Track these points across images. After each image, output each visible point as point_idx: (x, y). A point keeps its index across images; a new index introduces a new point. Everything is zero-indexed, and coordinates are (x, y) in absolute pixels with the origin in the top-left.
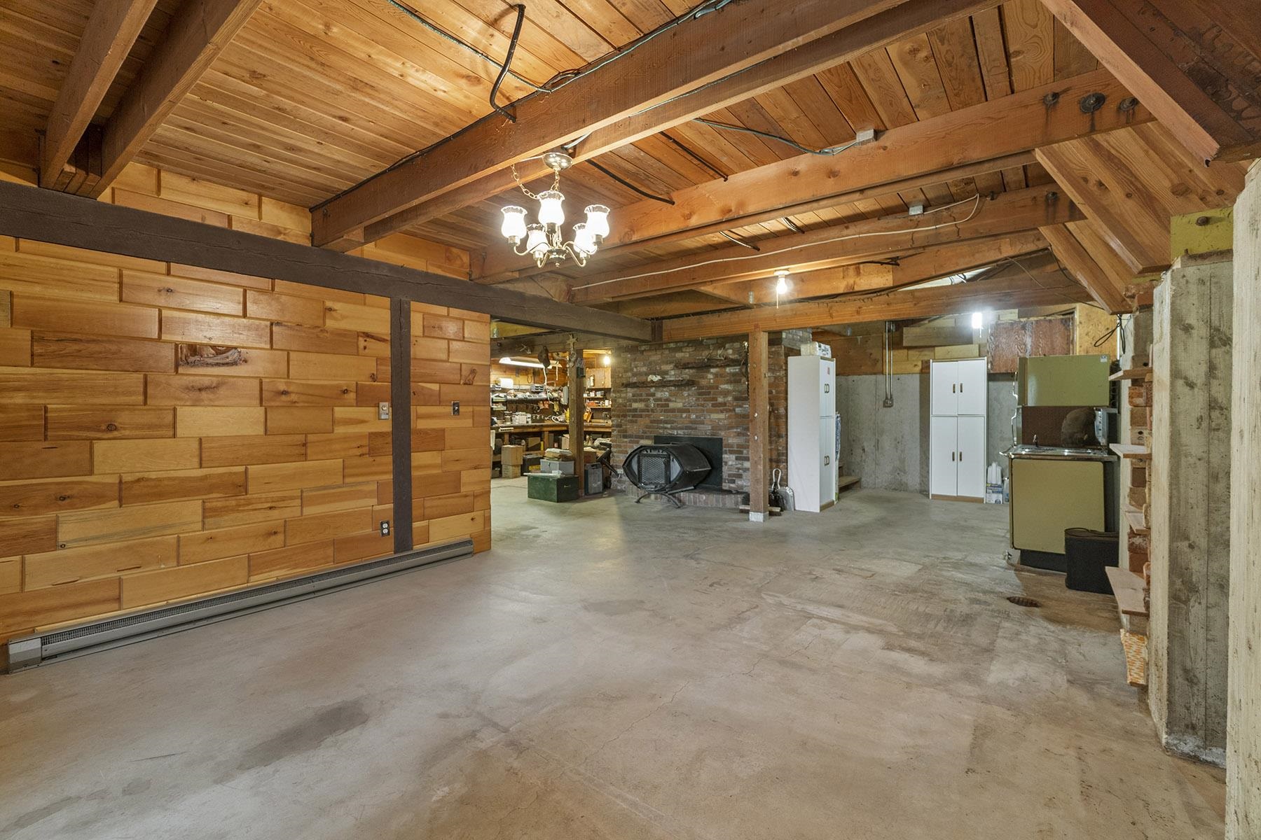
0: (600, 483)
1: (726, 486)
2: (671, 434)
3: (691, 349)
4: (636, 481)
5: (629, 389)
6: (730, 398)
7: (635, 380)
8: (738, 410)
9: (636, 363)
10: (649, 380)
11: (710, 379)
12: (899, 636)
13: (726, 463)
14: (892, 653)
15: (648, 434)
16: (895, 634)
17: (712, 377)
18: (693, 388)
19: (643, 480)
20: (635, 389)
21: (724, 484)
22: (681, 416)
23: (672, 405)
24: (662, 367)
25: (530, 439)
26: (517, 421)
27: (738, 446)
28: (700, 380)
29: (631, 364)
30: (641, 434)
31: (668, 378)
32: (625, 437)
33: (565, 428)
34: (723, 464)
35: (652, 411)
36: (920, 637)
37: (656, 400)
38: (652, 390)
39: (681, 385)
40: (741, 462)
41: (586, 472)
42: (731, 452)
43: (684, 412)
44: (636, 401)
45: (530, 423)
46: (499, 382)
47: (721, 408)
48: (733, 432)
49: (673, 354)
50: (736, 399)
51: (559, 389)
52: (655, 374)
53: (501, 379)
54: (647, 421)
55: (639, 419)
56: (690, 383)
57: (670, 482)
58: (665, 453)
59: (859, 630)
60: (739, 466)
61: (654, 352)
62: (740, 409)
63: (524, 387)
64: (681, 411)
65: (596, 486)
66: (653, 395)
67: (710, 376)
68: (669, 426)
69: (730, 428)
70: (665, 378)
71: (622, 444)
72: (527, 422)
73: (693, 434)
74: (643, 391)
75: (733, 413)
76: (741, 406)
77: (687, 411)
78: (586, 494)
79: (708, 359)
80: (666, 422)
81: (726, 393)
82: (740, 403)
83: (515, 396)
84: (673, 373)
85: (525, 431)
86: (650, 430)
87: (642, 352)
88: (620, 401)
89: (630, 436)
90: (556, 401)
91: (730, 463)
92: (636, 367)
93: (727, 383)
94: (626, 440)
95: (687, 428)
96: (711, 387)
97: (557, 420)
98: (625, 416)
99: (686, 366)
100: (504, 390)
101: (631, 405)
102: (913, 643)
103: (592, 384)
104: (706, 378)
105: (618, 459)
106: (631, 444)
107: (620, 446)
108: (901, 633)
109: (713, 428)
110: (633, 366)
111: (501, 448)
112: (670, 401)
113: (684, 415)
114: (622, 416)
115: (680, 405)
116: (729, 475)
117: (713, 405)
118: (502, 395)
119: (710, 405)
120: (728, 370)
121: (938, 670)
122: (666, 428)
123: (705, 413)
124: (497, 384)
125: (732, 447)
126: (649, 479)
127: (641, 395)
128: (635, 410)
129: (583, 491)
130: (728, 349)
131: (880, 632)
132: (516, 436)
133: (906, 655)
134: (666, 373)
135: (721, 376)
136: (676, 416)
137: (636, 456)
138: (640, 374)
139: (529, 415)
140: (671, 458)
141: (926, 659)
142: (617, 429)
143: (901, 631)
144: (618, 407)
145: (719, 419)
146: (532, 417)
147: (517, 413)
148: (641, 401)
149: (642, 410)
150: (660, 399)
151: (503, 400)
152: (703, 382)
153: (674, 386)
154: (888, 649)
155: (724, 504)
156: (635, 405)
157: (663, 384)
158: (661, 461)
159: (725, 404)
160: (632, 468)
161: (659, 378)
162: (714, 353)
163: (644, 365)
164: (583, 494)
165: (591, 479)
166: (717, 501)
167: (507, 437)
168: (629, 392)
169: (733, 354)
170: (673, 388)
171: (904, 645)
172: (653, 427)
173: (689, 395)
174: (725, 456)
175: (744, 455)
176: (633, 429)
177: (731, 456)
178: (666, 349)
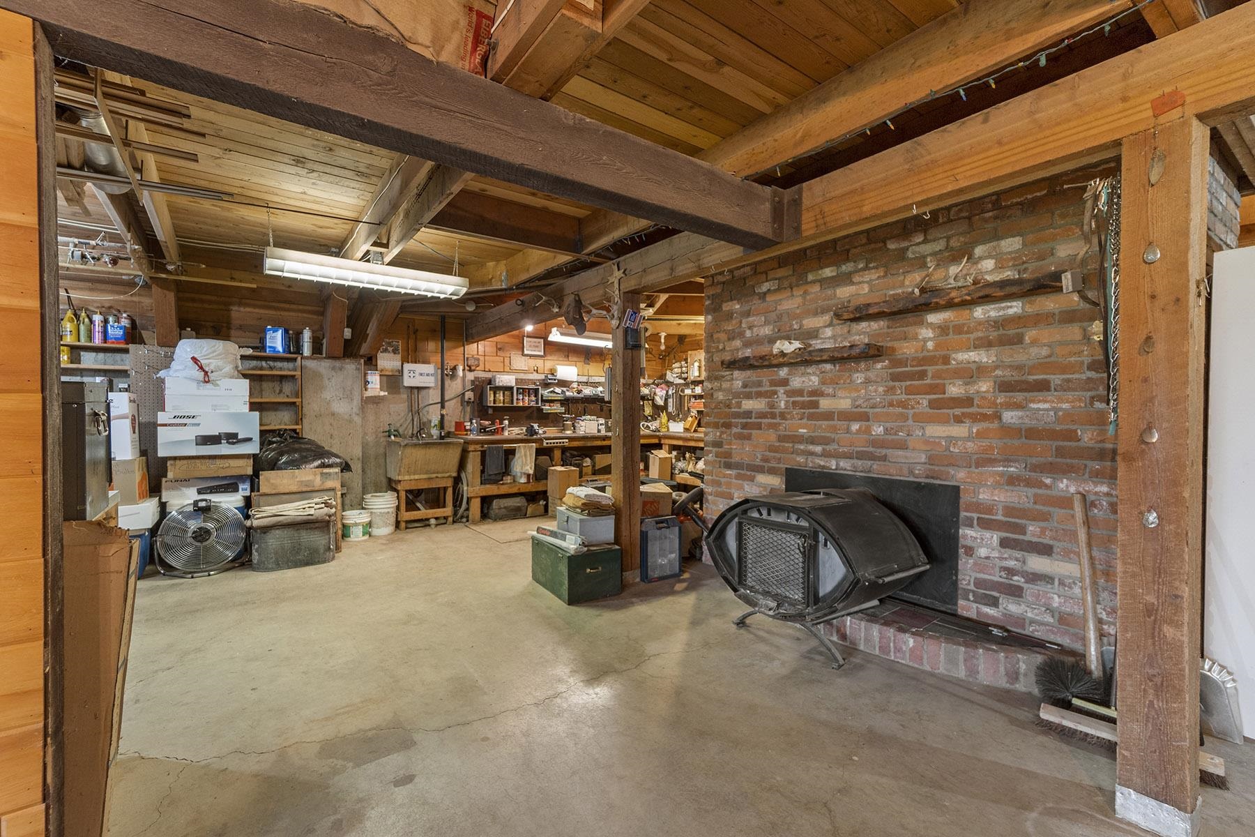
0: (674, 556)
1: (968, 608)
2: (824, 467)
3: (873, 275)
4: (735, 581)
5: (736, 373)
6: (984, 386)
7: (748, 352)
8: (1009, 416)
9: (751, 319)
10: (775, 351)
11: (925, 340)
13: (970, 551)
15: (773, 464)
17: (931, 335)
18: (879, 366)
19: (750, 582)
20: (749, 373)
21: (961, 602)
22: (848, 431)
23: (825, 404)
24: (804, 322)
25: (598, 457)
26: (583, 429)
27: (1010, 510)
28: (896, 344)
29: (741, 322)
30: (758, 462)
31: (817, 344)
32: (728, 466)
33: (656, 441)
34: (961, 551)
35: (783, 416)
37: (791, 393)
38: (783, 372)
39: (845, 358)
40: (1018, 554)
41: (644, 536)
42: (986, 524)
43: (855, 420)
44: (748, 396)
45: (603, 433)
46: (556, 371)
47: (958, 411)
48: (997, 473)
49: (829, 292)
50: (1005, 387)
51: (653, 383)
52: (788, 338)
53: (558, 367)
54: (771, 436)
55: (754, 432)
56: (872, 353)
57: (817, 599)
58: (804, 523)
60: (1011, 564)
61: (788, 293)
62: (1020, 413)
63: (597, 379)
64: (847, 416)
65: (665, 562)
66: (785, 382)
67: (926, 333)
68: (818, 449)
69: (984, 461)
70: (811, 345)
71: (723, 480)
72: (599, 431)
73: (877, 470)
74: (764, 376)
75: (995, 425)
76: (1018, 406)
77: (864, 417)
78: (642, 580)
79: (923, 290)
80: (812, 441)
81: (971, 374)
82: (1019, 397)
83: (579, 392)
84: (829, 332)
85: (589, 444)
86: (778, 455)
87: (763, 296)
88: (720, 396)
89: (738, 466)
90: (648, 400)
91: (983, 552)
92: (750, 328)
93: (976, 347)
94: (729, 472)
95: (861, 456)
96: (930, 360)
97: (648, 427)
98: (728, 426)
99: (861, 314)
100: (564, 383)
101: (739, 405)
103: (697, 374)
104: (915, 338)
105: (714, 508)
106: (740, 482)
107: (718, 484)
109: (931, 460)
110: (743, 325)
111: (546, 472)
112: (822, 394)
113: (855, 427)
114: (722, 426)
115: (844, 404)
116: (979, 583)
117: (932, 404)
118: (558, 390)
119: (925, 403)
120: (979, 312)
122: (812, 454)
123: (910, 422)
124: (553, 374)
125: (990, 509)
126: (762, 582)
127: (760, 384)
128: (748, 414)
129: (638, 572)
130: (981, 258)
132: (575, 453)
134: (814, 334)
135: (959, 329)
136: (834, 429)
137: (736, 520)
138: (758, 341)
139: (602, 421)
140: (821, 537)
142: (714, 450)
144: (716, 407)
145: (951, 440)
146: (606, 423)
147: (584, 417)
148: (759, 395)
149: (762, 415)
150: (799, 392)
151: (560, 397)
152: (907, 349)
153: (833, 360)
155: (973, 671)
156: (748, 405)
157: (805, 359)
158: (793, 542)
159: (968, 401)
160: (726, 546)
161: (797, 344)
162: (940, 274)
163: (767, 323)
164: (638, 580)
165: (654, 548)
166: (952, 661)
167: (557, 454)
168: (737, 380)
169: (1000, 267)
170: (828, 367)
172: (785, 451)
173: (868, 381)
174: (968, 534)
175: (1027, 538)
176: (742, 451)
177: (987, 534)
178: (814, 282)
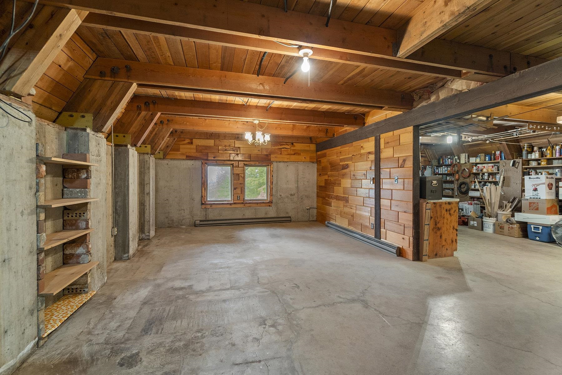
12: (187, 294)
14: (188, 285)
16: (190, 294)
36: (178, 298)
59: (206, 290)
102: (181, 293)
108: (187, 296)
121: (170, 284)
131: (196, 293)
133: (182, 286)
141: (174, 287)
143: (187, 298)
154: (191, 286)
171: (184, 290)
